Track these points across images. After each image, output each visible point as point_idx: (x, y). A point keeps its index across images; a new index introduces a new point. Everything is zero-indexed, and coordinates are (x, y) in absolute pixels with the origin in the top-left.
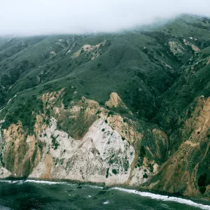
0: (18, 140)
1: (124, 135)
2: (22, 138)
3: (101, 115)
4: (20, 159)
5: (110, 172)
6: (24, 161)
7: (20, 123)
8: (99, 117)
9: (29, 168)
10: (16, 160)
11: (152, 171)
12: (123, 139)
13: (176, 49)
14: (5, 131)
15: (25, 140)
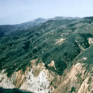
0: (19, 76)
1: (47, 77)
2: (21, 75)
3: (43, 69)
4: (19, 82)
5: (39, 89)
6: (19, 83)
7: (22, 70)
8: (43, 70)
9: (20, 85)
10: (17, 83)
11: (52, 90)
12: (47, 78)
13: (91, 42)
14: (17, 72)
15: (21, 76)
